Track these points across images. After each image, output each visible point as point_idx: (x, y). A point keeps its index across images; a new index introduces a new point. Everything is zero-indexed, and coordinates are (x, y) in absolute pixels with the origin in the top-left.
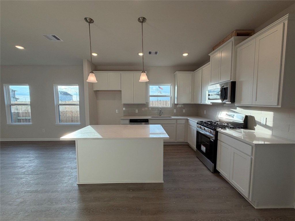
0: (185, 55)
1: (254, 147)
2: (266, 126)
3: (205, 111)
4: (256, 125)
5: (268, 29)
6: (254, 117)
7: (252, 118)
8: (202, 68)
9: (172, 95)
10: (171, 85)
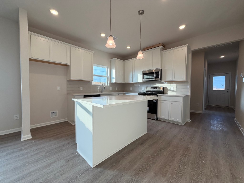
0: (128, 47)
1: (183, 98)
2: (173, 91)
3: (131, 88)
4: (168, 91)
5: (179, 48)
6: (167, 88)
7: (166, 88)
8: (133, 59)
9: (109, 76)
10: (107, 68)
